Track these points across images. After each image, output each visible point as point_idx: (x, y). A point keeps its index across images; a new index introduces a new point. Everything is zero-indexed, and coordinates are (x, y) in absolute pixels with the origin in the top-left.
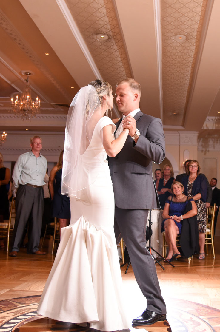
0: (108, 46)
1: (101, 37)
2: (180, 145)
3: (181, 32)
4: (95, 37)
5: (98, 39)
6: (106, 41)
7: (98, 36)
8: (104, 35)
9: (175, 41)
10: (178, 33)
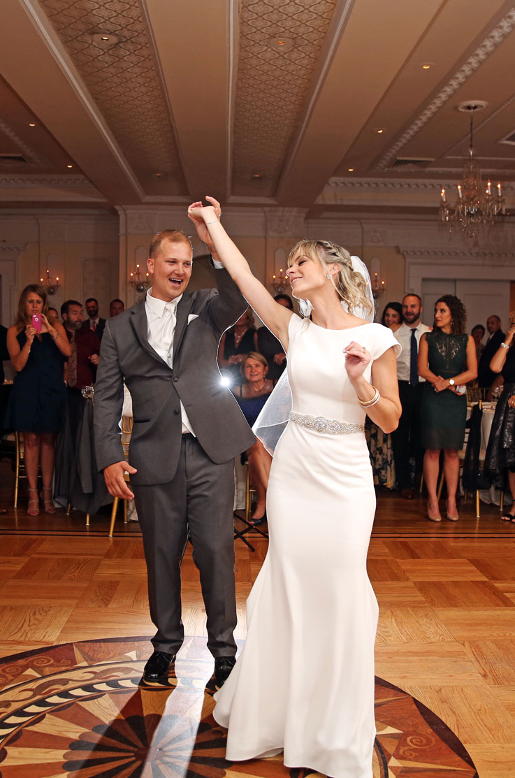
0: (117, 57)
1: (103, 39)
2: (266, 239)
3: (283, 32)
4: (88, 38)
5: (94, 43)
6: (114, 48)
7: (96, 37)
8: (108, 36)
9: (268, 47)
10: (276, 34)
